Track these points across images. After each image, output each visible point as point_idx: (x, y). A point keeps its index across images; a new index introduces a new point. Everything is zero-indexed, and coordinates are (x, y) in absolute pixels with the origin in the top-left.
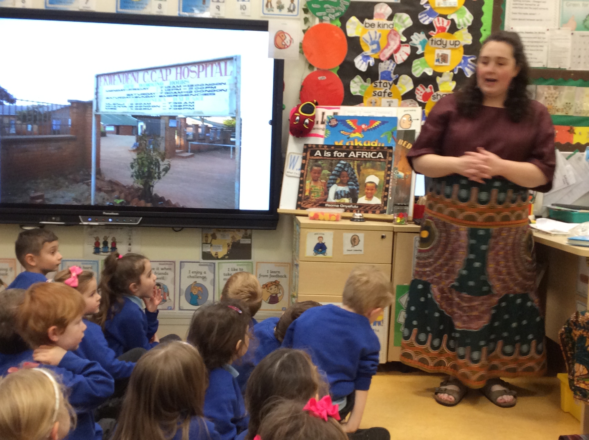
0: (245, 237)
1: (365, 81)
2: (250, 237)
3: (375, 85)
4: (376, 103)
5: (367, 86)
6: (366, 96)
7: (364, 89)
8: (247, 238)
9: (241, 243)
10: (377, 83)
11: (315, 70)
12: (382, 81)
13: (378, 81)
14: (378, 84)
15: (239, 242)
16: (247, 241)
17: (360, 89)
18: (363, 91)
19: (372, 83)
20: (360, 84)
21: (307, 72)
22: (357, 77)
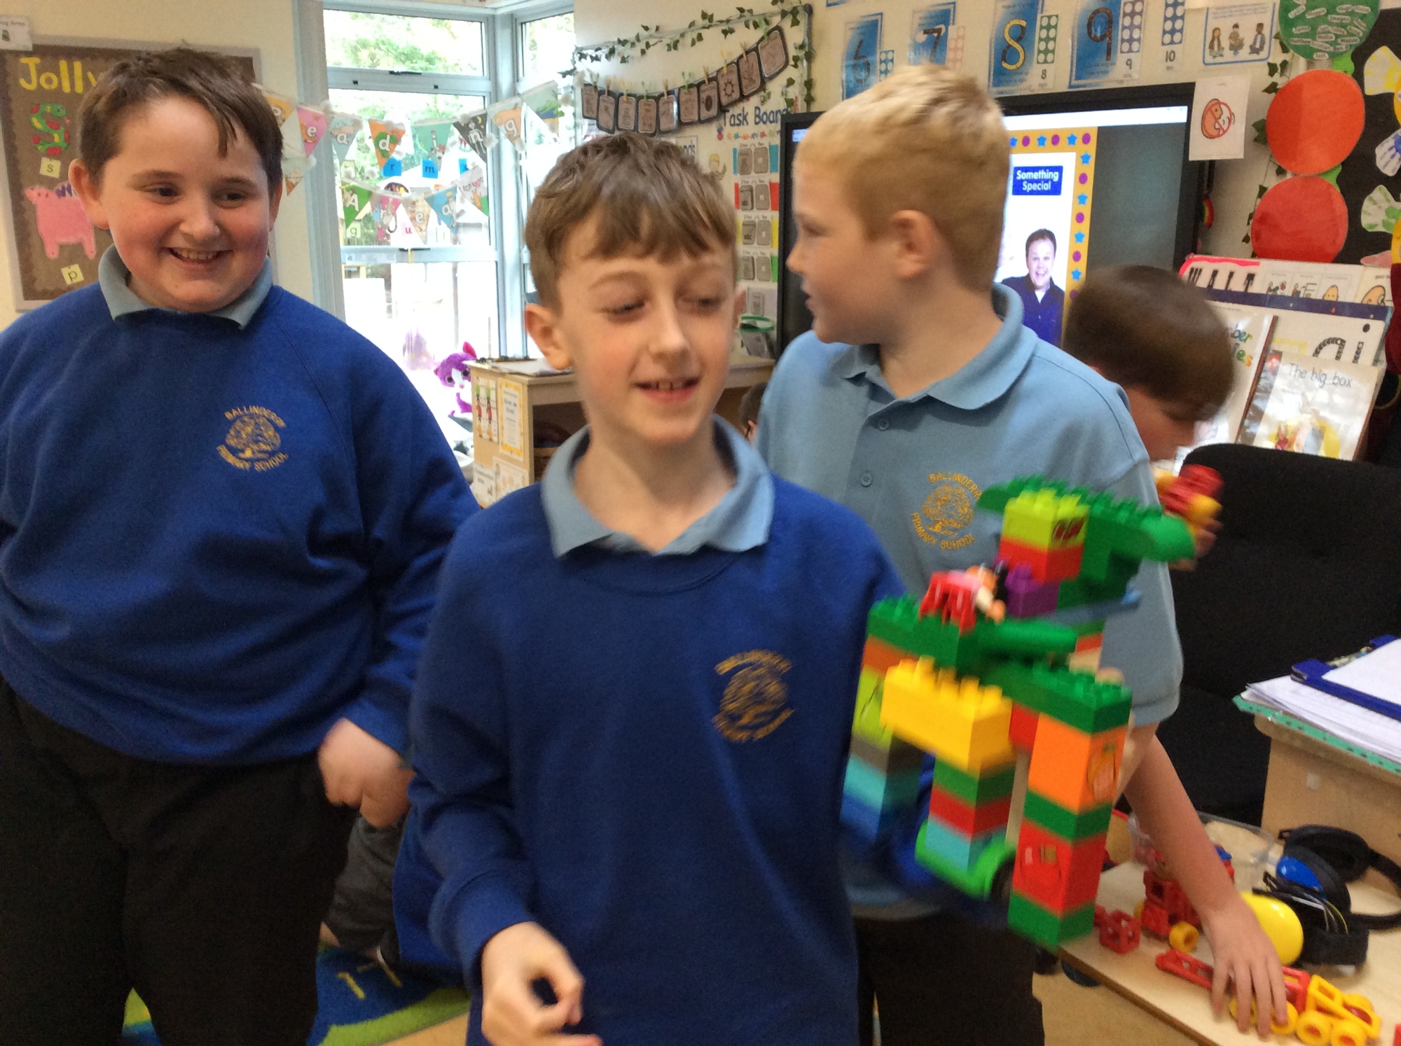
1: (1397, 199)
7: (1394, 217)
17: (1385, 218)
18: (1394, 221)
20: (1385, 205)
21: (1272, 182)
22: (1380, 189)
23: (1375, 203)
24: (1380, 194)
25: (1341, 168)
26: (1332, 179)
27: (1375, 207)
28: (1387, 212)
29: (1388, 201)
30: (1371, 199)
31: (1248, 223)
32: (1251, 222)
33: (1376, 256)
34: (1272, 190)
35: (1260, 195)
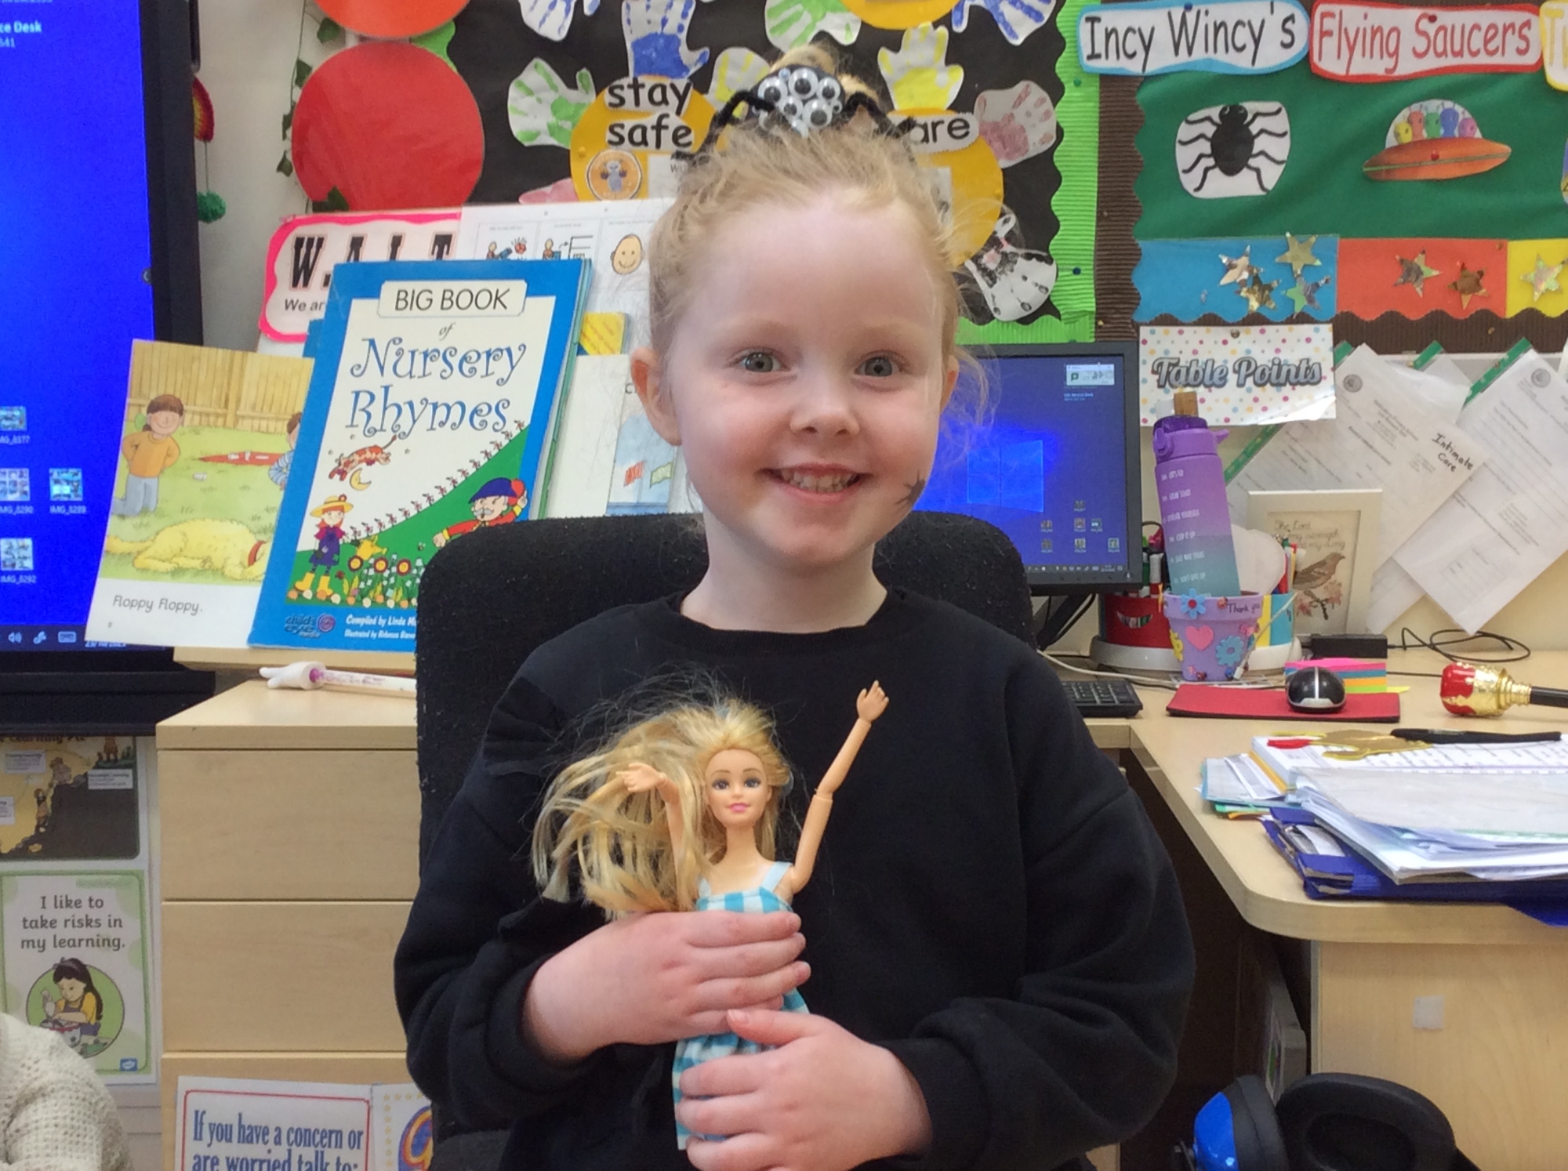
0: (108, 762)
1: (571, 84)
2: (129, 761)
3: (616, 101)
4: (623, 174)
5: (580, 106)
6: (582, 149)
7: (567, 118)
8: (113, 764)
9: (91, 787)
10: (621, 87)
11: (352, 42)
12: (641, 79)
13: (626, 81)
14: (628, 95)
15: (86, 784)
16: (118, 780)
17: (553, 120)
18: (568, 125)
19: (598, 91)
20: (551, 96)
21: (316, 57)
22: (536, 66)
23: (530, 92)
24: (537, 74)
25: (452, 31)
26: (438, 49)
27: (532, 100)
28: (555, 108)
29: (555, 88)
30: (521, 85)
31: (284, 137)
32: (289, 133)
33: (548, 189)
34: (317, 72)
35: (299, 80)
